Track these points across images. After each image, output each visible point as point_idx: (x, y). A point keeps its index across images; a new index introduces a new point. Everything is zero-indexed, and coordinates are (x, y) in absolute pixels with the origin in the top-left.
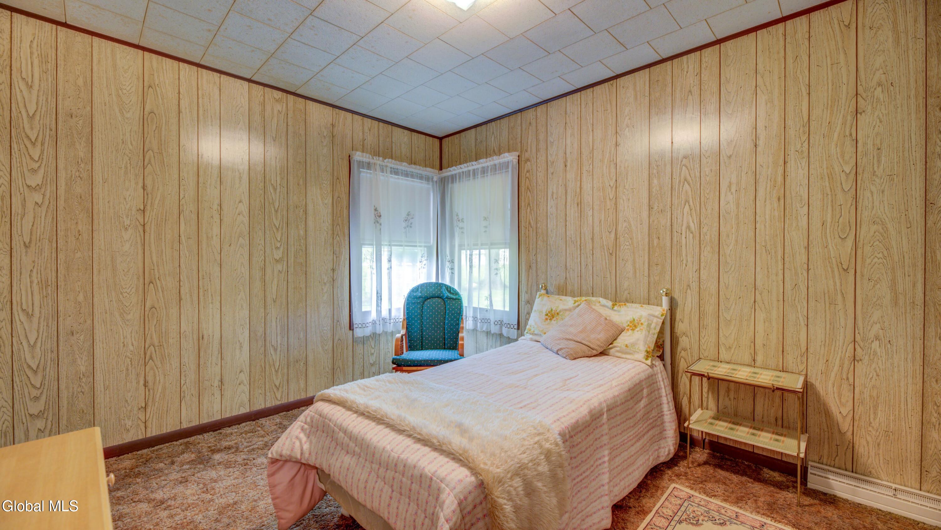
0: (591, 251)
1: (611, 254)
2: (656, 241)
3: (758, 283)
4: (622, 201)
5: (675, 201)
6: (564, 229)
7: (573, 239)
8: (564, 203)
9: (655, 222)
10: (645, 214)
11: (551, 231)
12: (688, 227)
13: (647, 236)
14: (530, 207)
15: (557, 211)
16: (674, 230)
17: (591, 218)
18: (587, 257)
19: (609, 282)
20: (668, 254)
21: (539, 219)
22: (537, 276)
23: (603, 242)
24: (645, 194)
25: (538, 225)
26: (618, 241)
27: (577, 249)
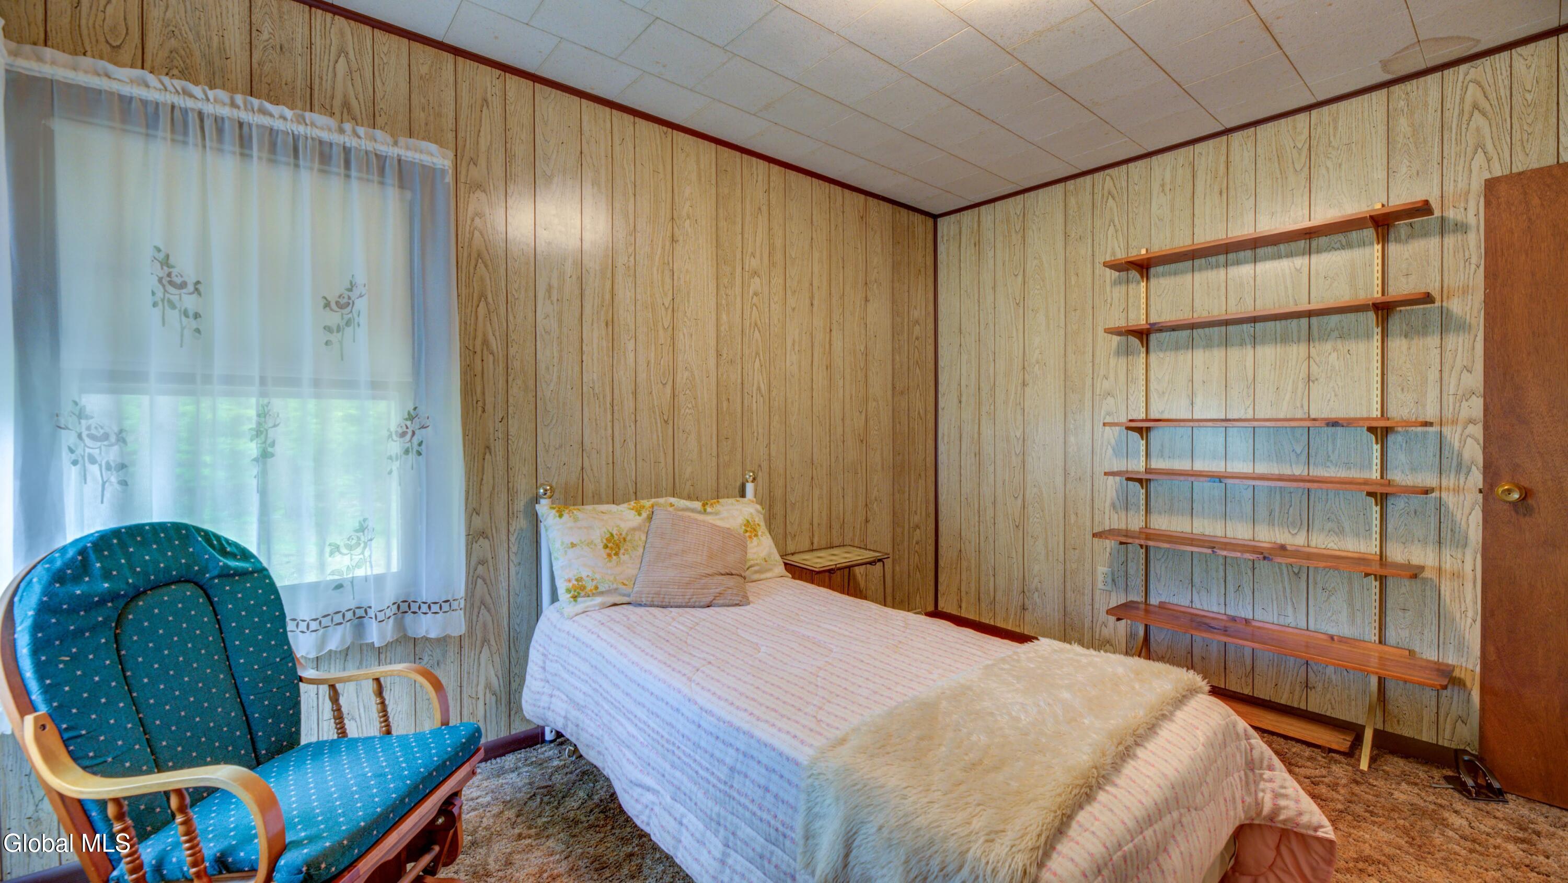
0: (633, 416)
1: (666, 422)
2: (725, 404)
3: (815, 459)
4: (682, 337)
5: (746, 351)
6: (577, 369)
7: (597, 391)
8: (577, 315)
9: (724, 376)
10: (712, 362)
11: (547, 369)
12: (759, 389)
13: (714, 396)
14: (487, 304)
15: (560, 326)
16: (745, 391)
17: (632, 355)
18: (625, 426)
19: (664, 471)
20: (739, 424)
21: (513, 336)
22: (508, 468)
23: (653, 399)
24: (713, 335)
25: (512, 351)
26: (676, 400)
27: (605, 410)
